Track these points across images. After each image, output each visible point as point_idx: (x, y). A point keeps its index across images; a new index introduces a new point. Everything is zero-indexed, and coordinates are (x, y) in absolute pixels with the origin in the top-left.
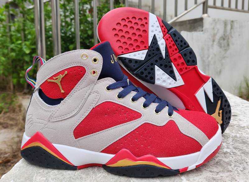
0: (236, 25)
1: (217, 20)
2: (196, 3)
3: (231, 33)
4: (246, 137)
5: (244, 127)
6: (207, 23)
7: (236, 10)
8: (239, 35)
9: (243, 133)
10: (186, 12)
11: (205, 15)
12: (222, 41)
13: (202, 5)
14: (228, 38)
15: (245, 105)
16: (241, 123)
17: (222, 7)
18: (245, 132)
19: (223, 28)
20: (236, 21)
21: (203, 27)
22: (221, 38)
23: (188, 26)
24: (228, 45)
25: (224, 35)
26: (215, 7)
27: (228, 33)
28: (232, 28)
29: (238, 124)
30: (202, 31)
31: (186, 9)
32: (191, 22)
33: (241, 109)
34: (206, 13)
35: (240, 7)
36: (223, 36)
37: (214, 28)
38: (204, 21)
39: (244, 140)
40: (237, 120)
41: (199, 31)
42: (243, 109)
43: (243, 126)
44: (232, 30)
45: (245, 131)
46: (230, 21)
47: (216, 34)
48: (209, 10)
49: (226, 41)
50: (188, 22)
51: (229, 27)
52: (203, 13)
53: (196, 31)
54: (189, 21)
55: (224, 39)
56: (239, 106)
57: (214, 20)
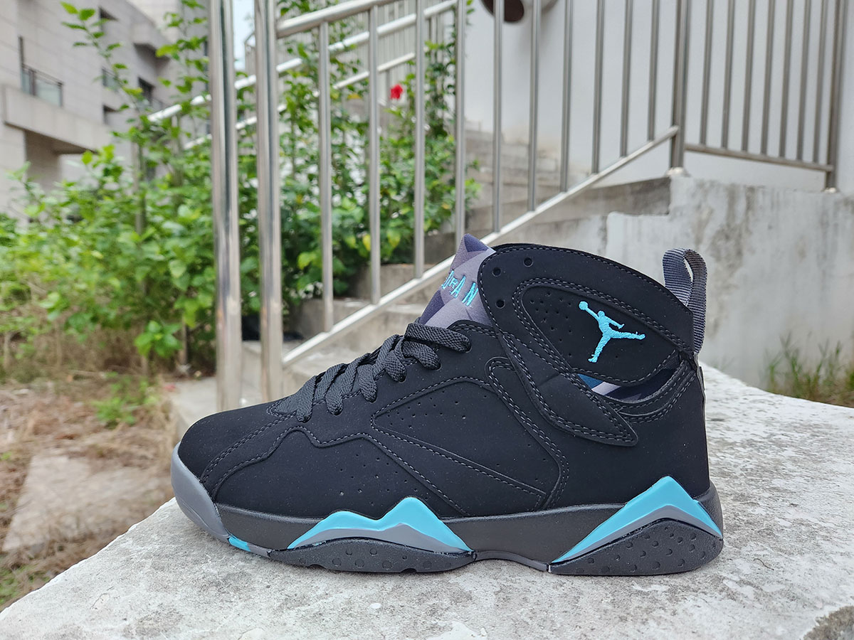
0: (760, 199)
1: (708, 185)
2: (651, 137)
3: (747, 220)
4: (732, 463)
5: (734, 443)
6: (681, 193)
7: (764, 158)
8: (770, 227)
9: (727, 455)
10: (624, 160)
11: (678, 170)
12: (721, 243)
13: (668, 144)
14: (740, 236)
15: (751, 398)
16: (729, 434)
17: (723, 150)
18: (732, 454)
19: (726, 206)
20: (762, 187)
21: (669, 203)
22: (718, 232)
24: (739, 253)
25: (728, 225)
26: (704, 149)
27: (738, 221)
28: (749, 207)
29: (721, 438)
30: (667, 213)
31: (624, 153)
32: (638, 188)
33: (737, 407)
34: (680, 165)
35: (773, 151)
36: (726, 229)
37: (699, 207)
38: (673, 187)
39: (726, 470)
40: (721, 428)
41: (660, 214)
42: (743, 407)
43: (730, 441)
44: (750, 213)
45: (733, 451)
46: (745, 186)
47: (707, 222)
48: (689, 157)
49: (732, 242)
50: (629, 189)
51: (741, 206)
52: (672, 165)
53: (650, 213)
54: (632, 185)
55: (727, 238)
56: (735, 400)
57: (701, 185)
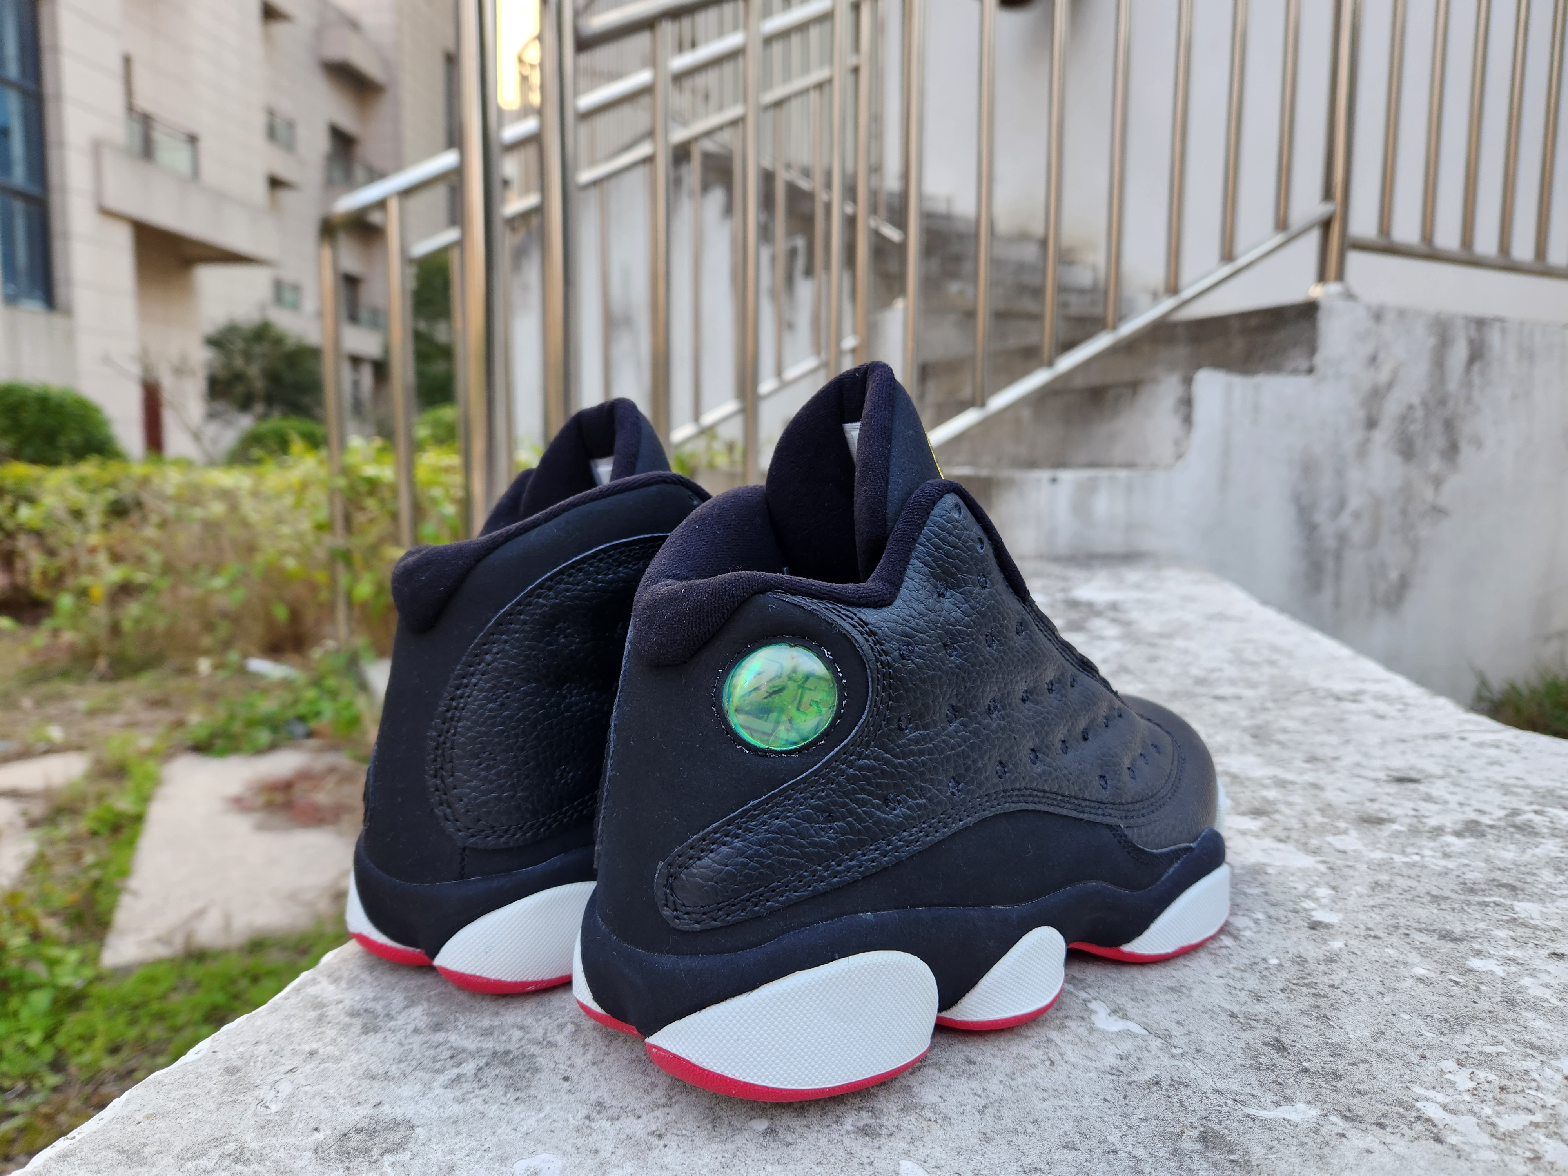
0: (1497, 341)
1: (1391, 314)
2: (1281, 224)
6: (1336, 334)
7: (1504, 263)
10: (1227, 270)
11: (1333, 288)
13: (1313, 238)
14: (1454, 414)
15: (1474, 738)
16: (1431, 810)
17: (1424, 249)
18: (1435, 850)
20: (1501, 320)
21: (1312, 349)
23: (1239, 344)
24: (1453, 447)
25: (1435, 392)
27: (1452, 385)
28: (1474, 357)
30: (1311, 371)
31: (1228, 256)
33: (1448, 754)
34: (1339, 276)
35: (1523, 247)
36: (1430, 398)
37: (1373, 360)
38: (1323, 320)
40: (1414, 797)
41: (1295, 372)
42: (1458, 755)
44: (1476, 367)
46: (1467, 317)
47: (1389, 388)
48: (1356, 260)
50: (1236, 325)
51: (1458, 356)
52: (1322, 278)
54: (1245, 316)
56: (1442, 740)
57: (1377, 314)
